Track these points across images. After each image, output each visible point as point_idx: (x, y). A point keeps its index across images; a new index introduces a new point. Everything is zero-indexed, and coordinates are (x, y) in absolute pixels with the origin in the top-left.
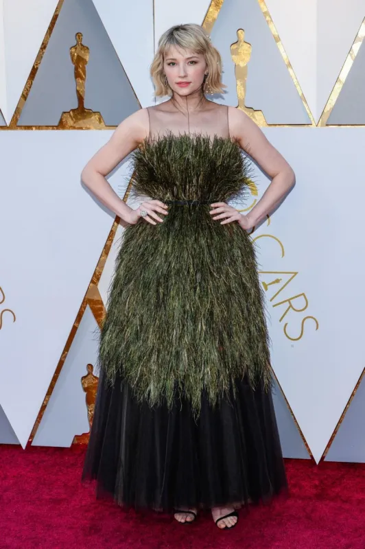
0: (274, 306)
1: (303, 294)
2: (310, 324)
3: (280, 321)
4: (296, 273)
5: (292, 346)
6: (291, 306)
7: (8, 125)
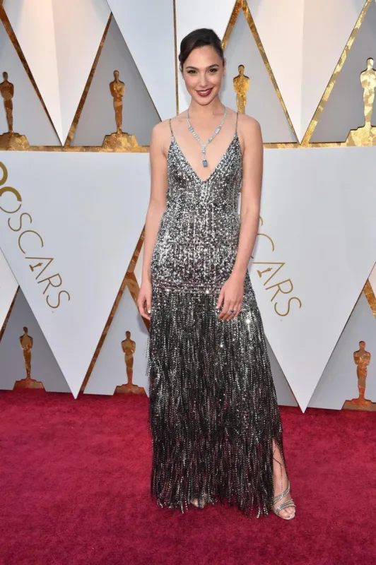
0: (267, 289)
1: (289, 280)
2: (294, 303)
3: (272, 300)
4: (283, 264)
5: (281, 320)
6: (280, 289)
7: (63, 144)
